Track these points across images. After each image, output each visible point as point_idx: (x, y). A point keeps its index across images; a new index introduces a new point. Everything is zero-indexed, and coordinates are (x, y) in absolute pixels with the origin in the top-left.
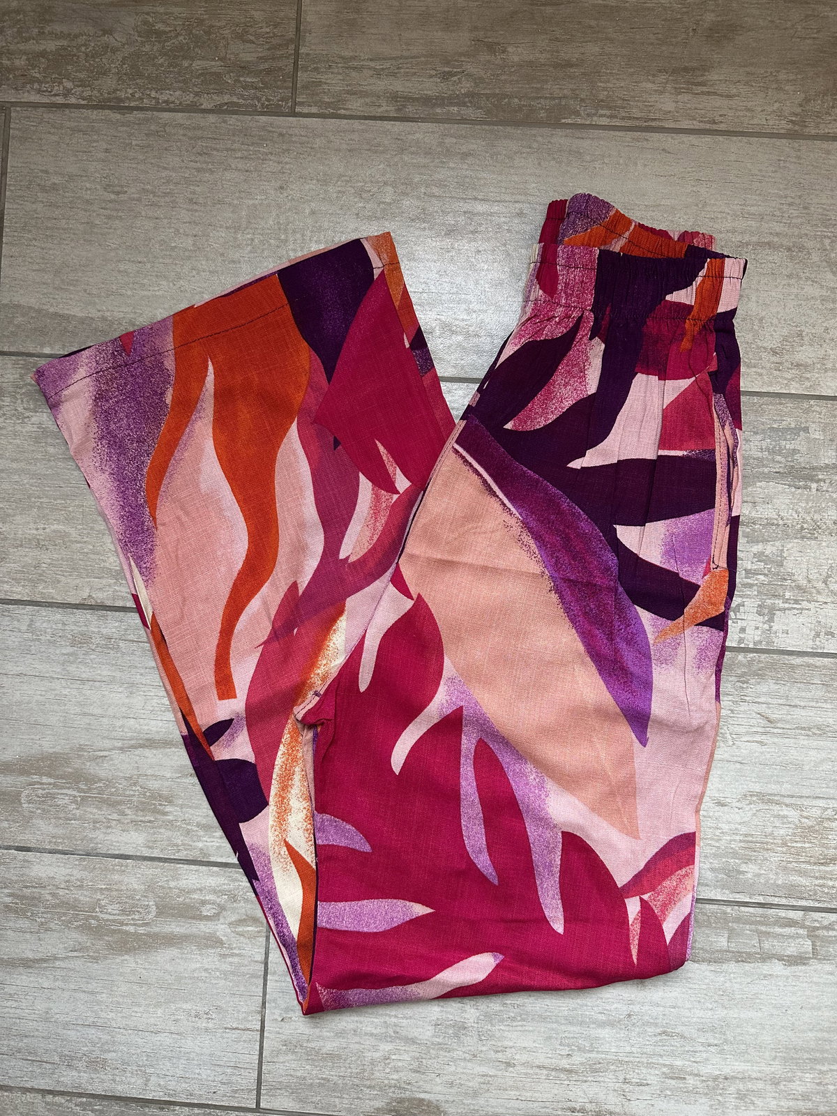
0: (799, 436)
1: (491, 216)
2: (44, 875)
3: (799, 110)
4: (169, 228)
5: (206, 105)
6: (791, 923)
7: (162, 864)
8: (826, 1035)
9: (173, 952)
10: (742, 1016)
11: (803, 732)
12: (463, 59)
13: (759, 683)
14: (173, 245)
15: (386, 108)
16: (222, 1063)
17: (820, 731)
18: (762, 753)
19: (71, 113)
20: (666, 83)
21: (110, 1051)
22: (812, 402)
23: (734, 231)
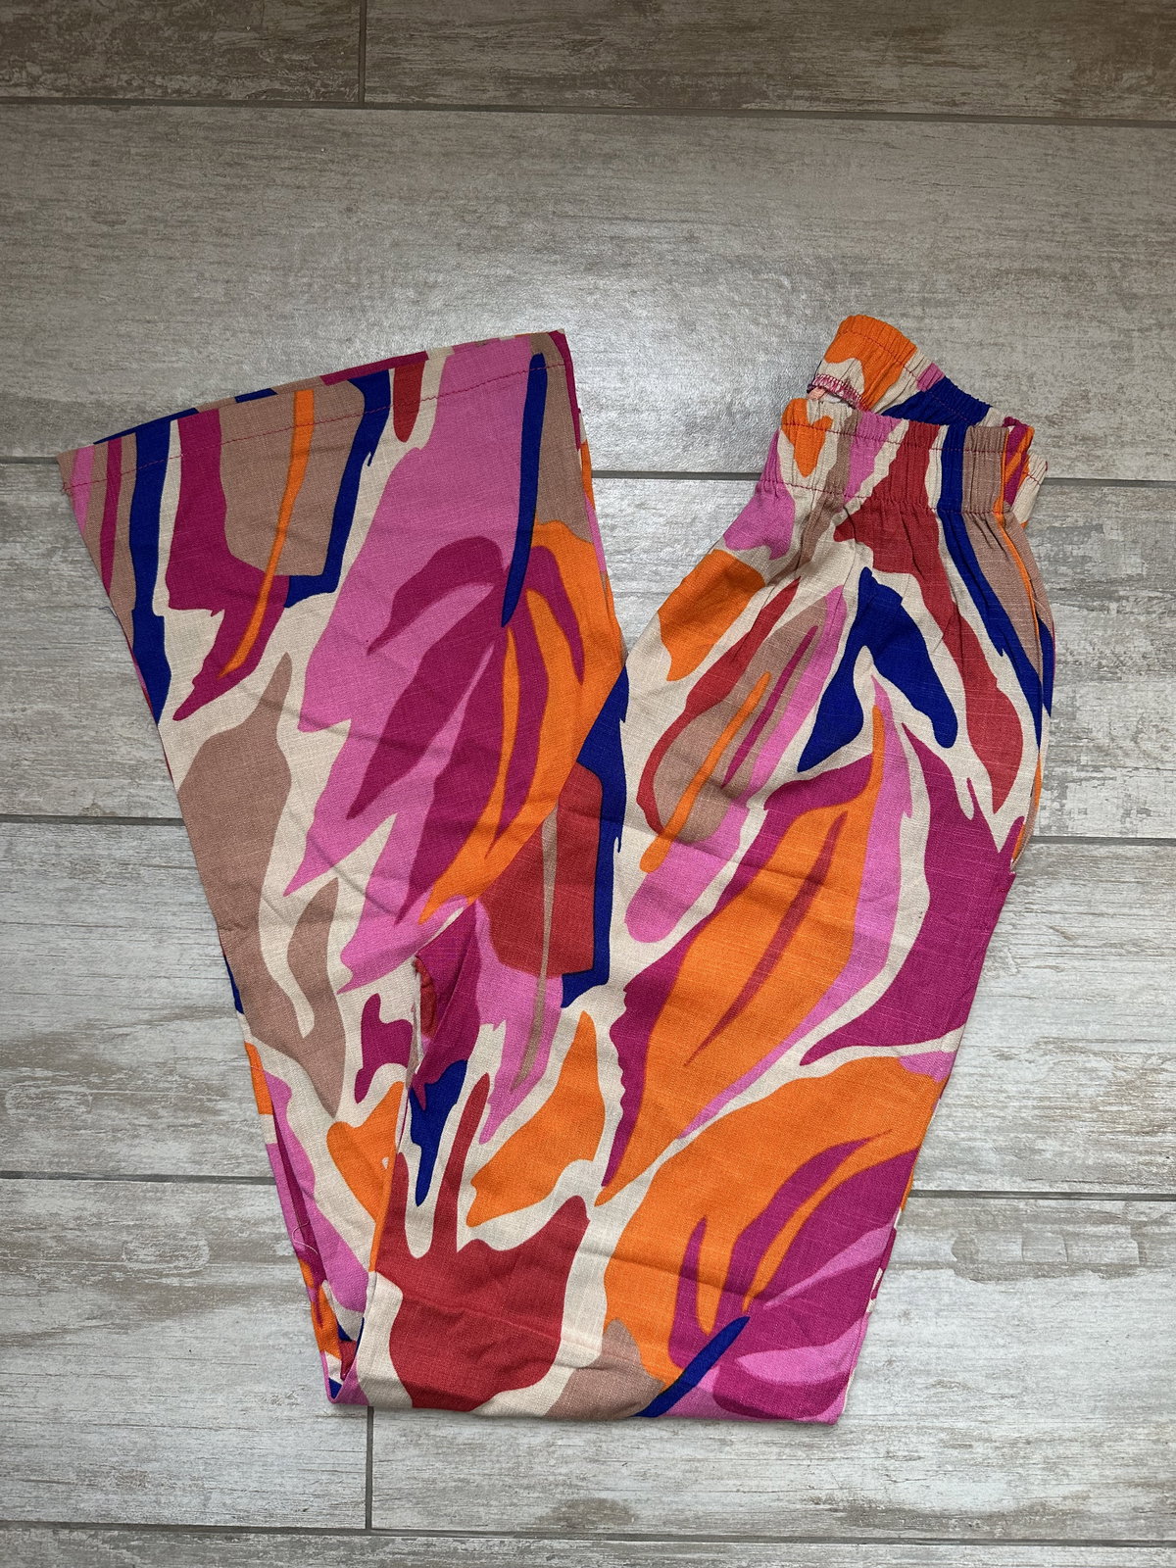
0: (1090, 537)
1: (648, 242)
2: (43, 1211)
3: (1070, 84)
4: (190, 271)
5: (236, 94)
6: (1109, 1218)
7: (215, 1185)
8: (1163, 1373)
9: (237, 1311)
10: (1046, 1353)
11: (1113, 950)
12: (600, 21)
13: (1049, 885)
14: (196, 295)
15: (493, 93)
16: (314, 1467)
17: (1137, 948)
18: (1058, 982)
19: (40, 110)
20: (886, 50)
21: (150, 1461)
22: (1105, 490)
23: (988, 255)
